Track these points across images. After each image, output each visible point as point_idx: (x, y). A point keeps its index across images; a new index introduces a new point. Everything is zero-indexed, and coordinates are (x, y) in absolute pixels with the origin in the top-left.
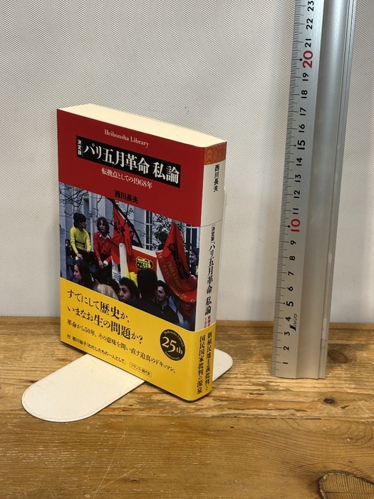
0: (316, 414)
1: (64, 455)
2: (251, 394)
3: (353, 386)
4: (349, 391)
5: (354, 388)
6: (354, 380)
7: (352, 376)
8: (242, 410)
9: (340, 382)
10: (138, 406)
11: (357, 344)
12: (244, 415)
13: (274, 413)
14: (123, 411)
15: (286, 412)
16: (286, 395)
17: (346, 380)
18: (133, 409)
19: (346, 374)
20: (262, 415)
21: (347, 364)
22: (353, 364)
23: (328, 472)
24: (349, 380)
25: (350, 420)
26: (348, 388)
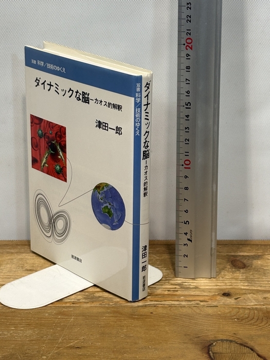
0: (215, 304)
1: (29, 332)
2: (168, 291)
3: (246, 284)
4: (243, 288)
5: (246, 286)
6: (248, 280)
7: (247, 278)
8: (161, 301)
9: (237, 281)
10: (84, 300)
11: (254, 255)
12: (162, 304)
13: (183, 303)
14: (73, 303)
15: (193, 302)
16: (194, 291)
17: (241, 280)
18: (80, 302)
19: (242, 276)
20: (175, 305)
21: (244, 269)
22: (249, 269)
23: (216, 341)
24: (244, 280)
25: (240, 307)
26: (242, 286)
